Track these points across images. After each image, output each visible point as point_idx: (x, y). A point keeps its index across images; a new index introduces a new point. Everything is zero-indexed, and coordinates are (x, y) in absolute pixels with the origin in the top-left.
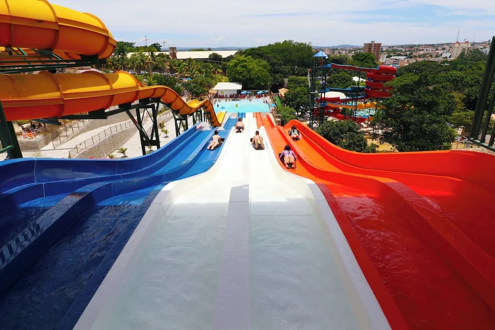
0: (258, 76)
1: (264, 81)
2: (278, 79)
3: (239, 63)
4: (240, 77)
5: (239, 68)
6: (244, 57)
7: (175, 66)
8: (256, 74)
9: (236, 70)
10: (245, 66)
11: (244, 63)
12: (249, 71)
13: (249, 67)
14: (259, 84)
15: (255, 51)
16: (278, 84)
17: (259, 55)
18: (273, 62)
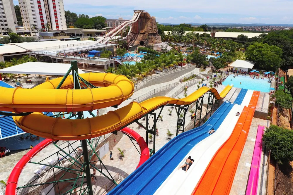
0: (269, 59)
1: (274, 64)
2: (291, 61)
3: (256, 48)
4: (255, 58)
5: (255, 52)
6: (262, 44)
7: (211, 43)
8: (268, 58)
9: (252, 53)
10: (260, 51)
11: (260, 49)
12: (262, 55)
13: (263, 52)
14: (269, 66)
15: (274, 38)
16: (289, 64)
17: (277, 40)
18: (289, 47)
